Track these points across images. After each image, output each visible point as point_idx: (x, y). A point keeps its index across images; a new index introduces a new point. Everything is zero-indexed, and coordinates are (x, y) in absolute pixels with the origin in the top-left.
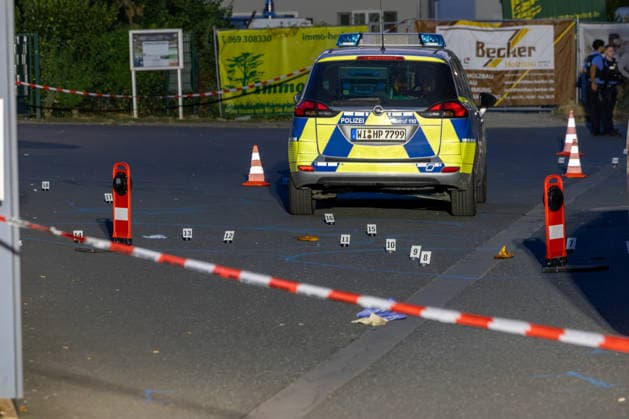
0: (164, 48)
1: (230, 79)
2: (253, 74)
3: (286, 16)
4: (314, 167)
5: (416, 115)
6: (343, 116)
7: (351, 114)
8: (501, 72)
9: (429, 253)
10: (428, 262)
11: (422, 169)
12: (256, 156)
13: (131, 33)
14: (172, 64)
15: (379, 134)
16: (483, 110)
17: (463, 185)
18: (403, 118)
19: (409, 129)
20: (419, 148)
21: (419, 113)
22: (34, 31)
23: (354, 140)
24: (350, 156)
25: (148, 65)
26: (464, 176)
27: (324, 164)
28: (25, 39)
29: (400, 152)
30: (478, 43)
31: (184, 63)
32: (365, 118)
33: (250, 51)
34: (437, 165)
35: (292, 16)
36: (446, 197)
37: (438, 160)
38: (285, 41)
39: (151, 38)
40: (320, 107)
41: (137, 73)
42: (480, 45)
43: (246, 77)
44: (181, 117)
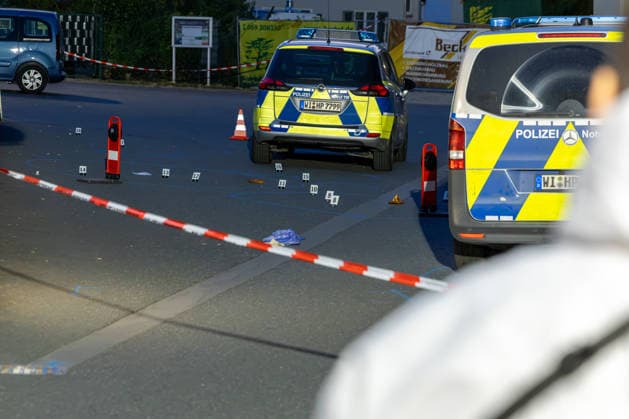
0: (198, 31)
1: (247, 57)
2: (265, 54)
3: (303, 12)
4: (271, 128)
5: (350, 93)
6: (295, 91)
7: (301, 89)
8: (453, 63)
9: (337, 197)
10: (336, 203)
11: (351, 134)
12: (241, 117)
13: (173, 19)
14: (204, 44)
15: (321, 105)
16: (405, 92)
17: (383, 148)
18: (339, 94)
19: (343, 103)
20: (350, 118)
21: (352, 91)
22: (100, 13)
23: (302, 109)
24: (299, 121)
25: (186, 43)
26: (384, 140)
27: (278, 126)
28: (93, 19)
29: (336, 120)
30: (438, 40)
31: (213, 44)
32: (311, 93)
33: (264, 37)
34: (363, 131)
35: (308, 12)
36: (370, 156)
37: (365, 128)
38: (291, 30)
39: (189, 23)
40: (278, 83)
41: (177, 48)
42: (439, 42)
43: (259, 57)
44: (208, 84)
